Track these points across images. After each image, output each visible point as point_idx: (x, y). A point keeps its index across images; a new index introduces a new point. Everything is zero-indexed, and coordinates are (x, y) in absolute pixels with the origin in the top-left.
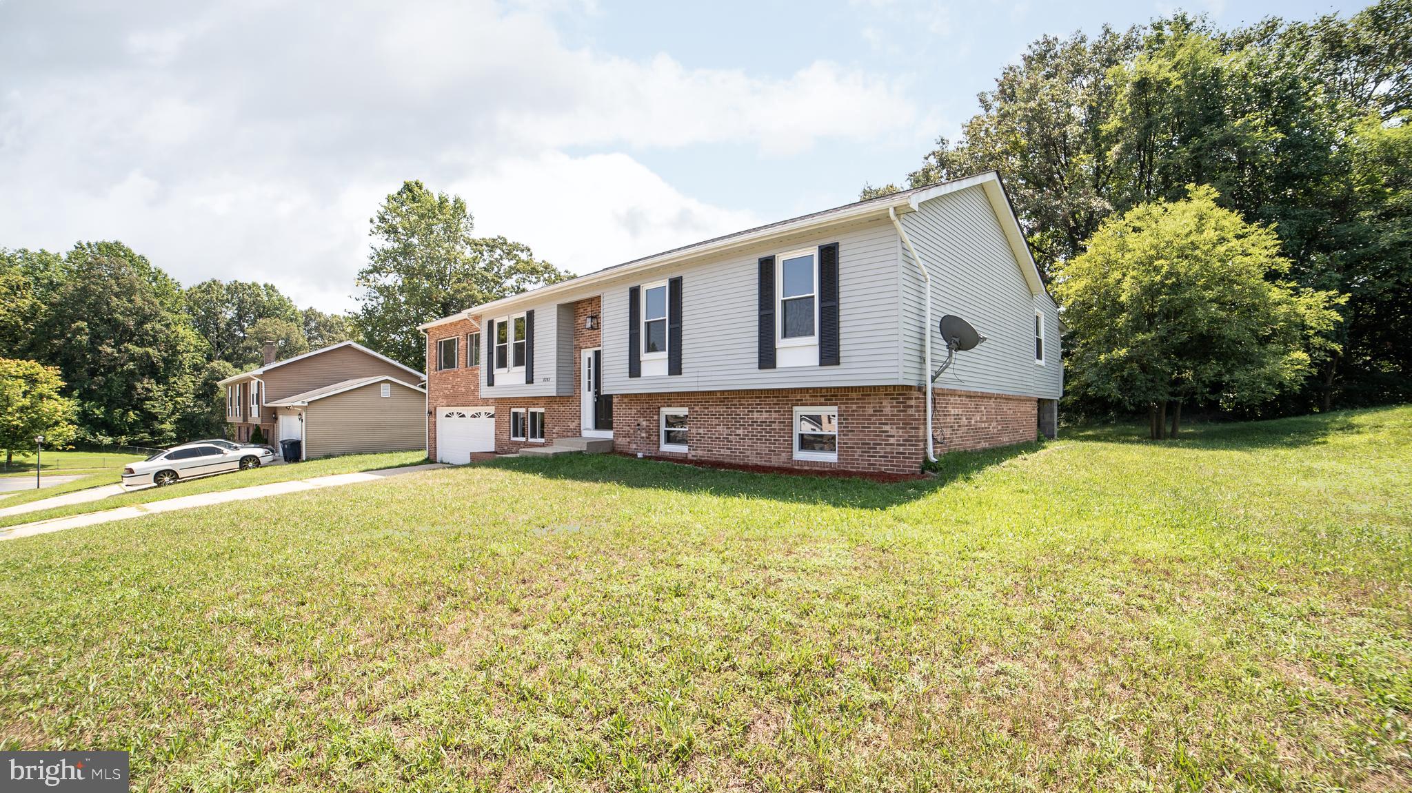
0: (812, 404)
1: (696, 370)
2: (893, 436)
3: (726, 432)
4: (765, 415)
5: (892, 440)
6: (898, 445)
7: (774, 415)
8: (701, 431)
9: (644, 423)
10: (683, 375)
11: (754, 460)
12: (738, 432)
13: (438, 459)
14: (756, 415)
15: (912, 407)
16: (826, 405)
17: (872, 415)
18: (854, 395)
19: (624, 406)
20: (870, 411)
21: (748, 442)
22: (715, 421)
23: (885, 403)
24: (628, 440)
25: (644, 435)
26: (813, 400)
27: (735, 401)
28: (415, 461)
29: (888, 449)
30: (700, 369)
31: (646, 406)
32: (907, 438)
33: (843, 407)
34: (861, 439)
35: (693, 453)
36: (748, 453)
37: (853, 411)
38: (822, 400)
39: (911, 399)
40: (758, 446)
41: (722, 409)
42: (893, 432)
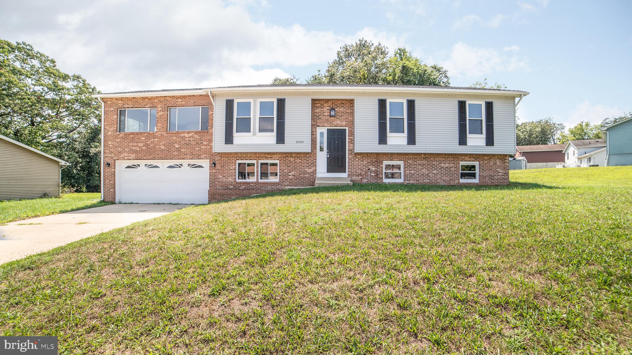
0: (469, 161)
1: (425, 143)
2: (500, 172)
3: (427, 172)
4: (447, 165)
5: (500, 174)
6: (502, 175)
7: (452, 165)
8: (412, 172)
9: (374, 169)
10: (416, 145)
11: (442, 183)
12: (433, 172)
13: (117, 201)
14: (443, 165)
15: (506, 162)
16: (475, 161)
17: (493, 165)
18: (486, 158)
19: (357, 159)
20: (492, 164)
21: (439, 176)
22: (420, 167)
23: (497, 161)
24: (361, 177)
25: (373, 174)
26: (470, 159)
27: (432, 159)
28: (89, 203)
29: (499, 177)
30: (426, 143)
31: (374, 160)
32: (505, 173)
33: (482, 162)
34: (489, 174)
35: (407, 182)
36: (439, 181)
37: (485, 164)
38: (473, 159)
39: (506, 160)
40: (444, 178)
41: (424, 162)
42: (500, 171)
